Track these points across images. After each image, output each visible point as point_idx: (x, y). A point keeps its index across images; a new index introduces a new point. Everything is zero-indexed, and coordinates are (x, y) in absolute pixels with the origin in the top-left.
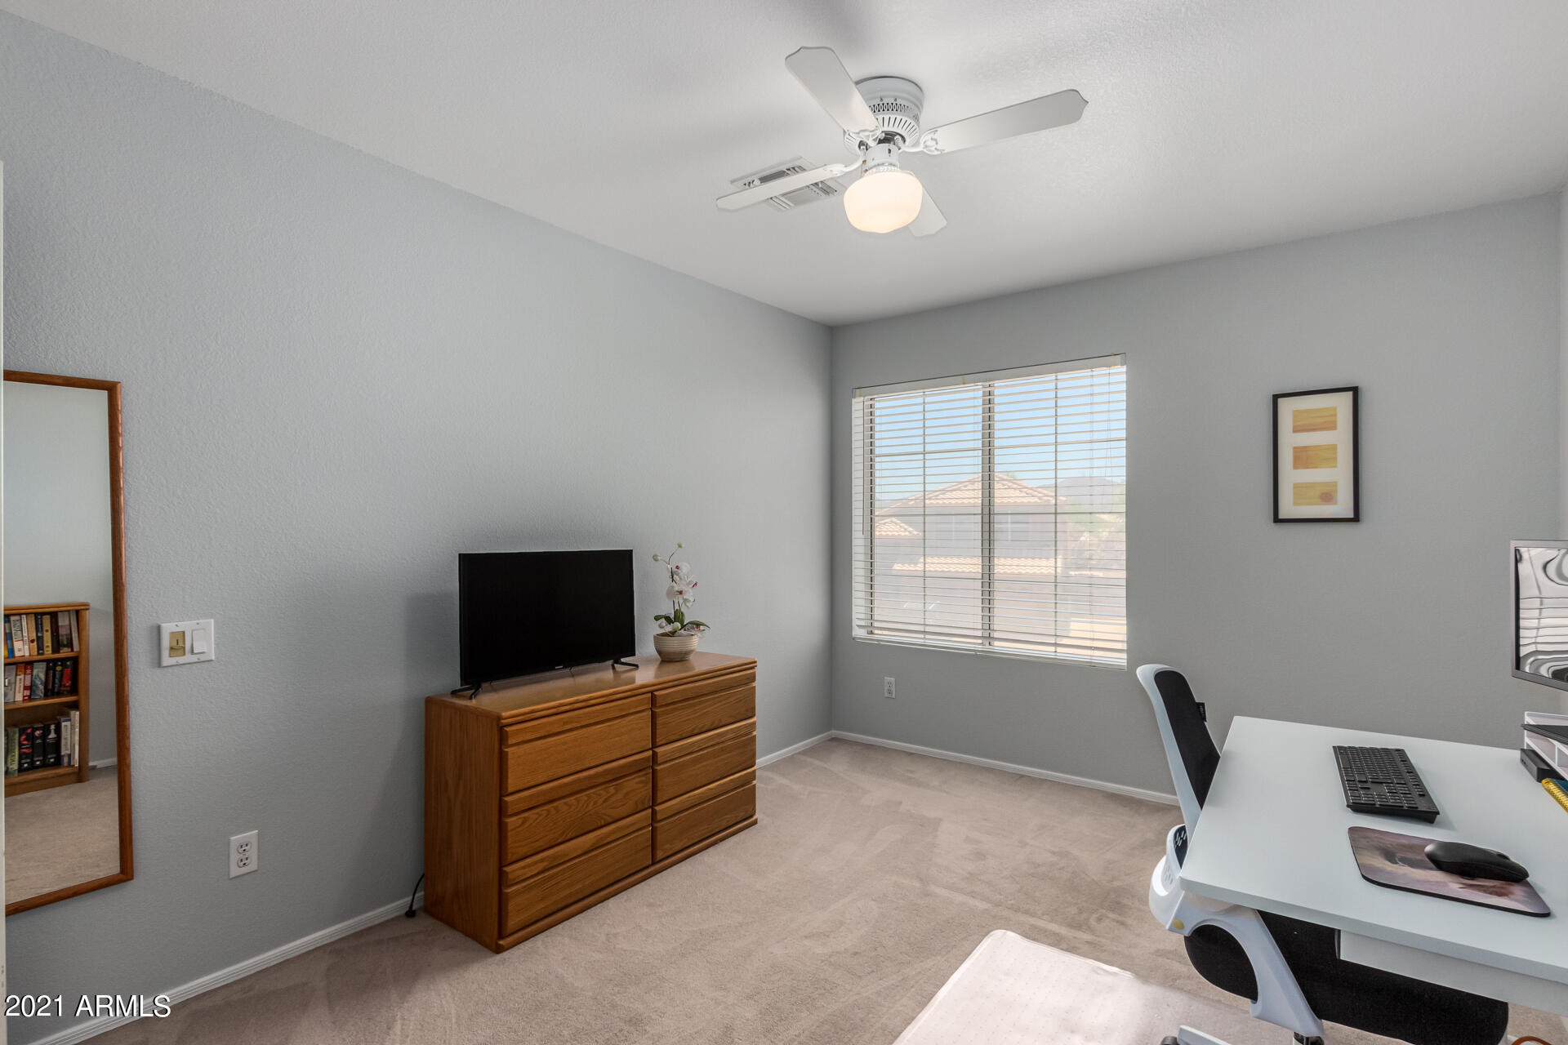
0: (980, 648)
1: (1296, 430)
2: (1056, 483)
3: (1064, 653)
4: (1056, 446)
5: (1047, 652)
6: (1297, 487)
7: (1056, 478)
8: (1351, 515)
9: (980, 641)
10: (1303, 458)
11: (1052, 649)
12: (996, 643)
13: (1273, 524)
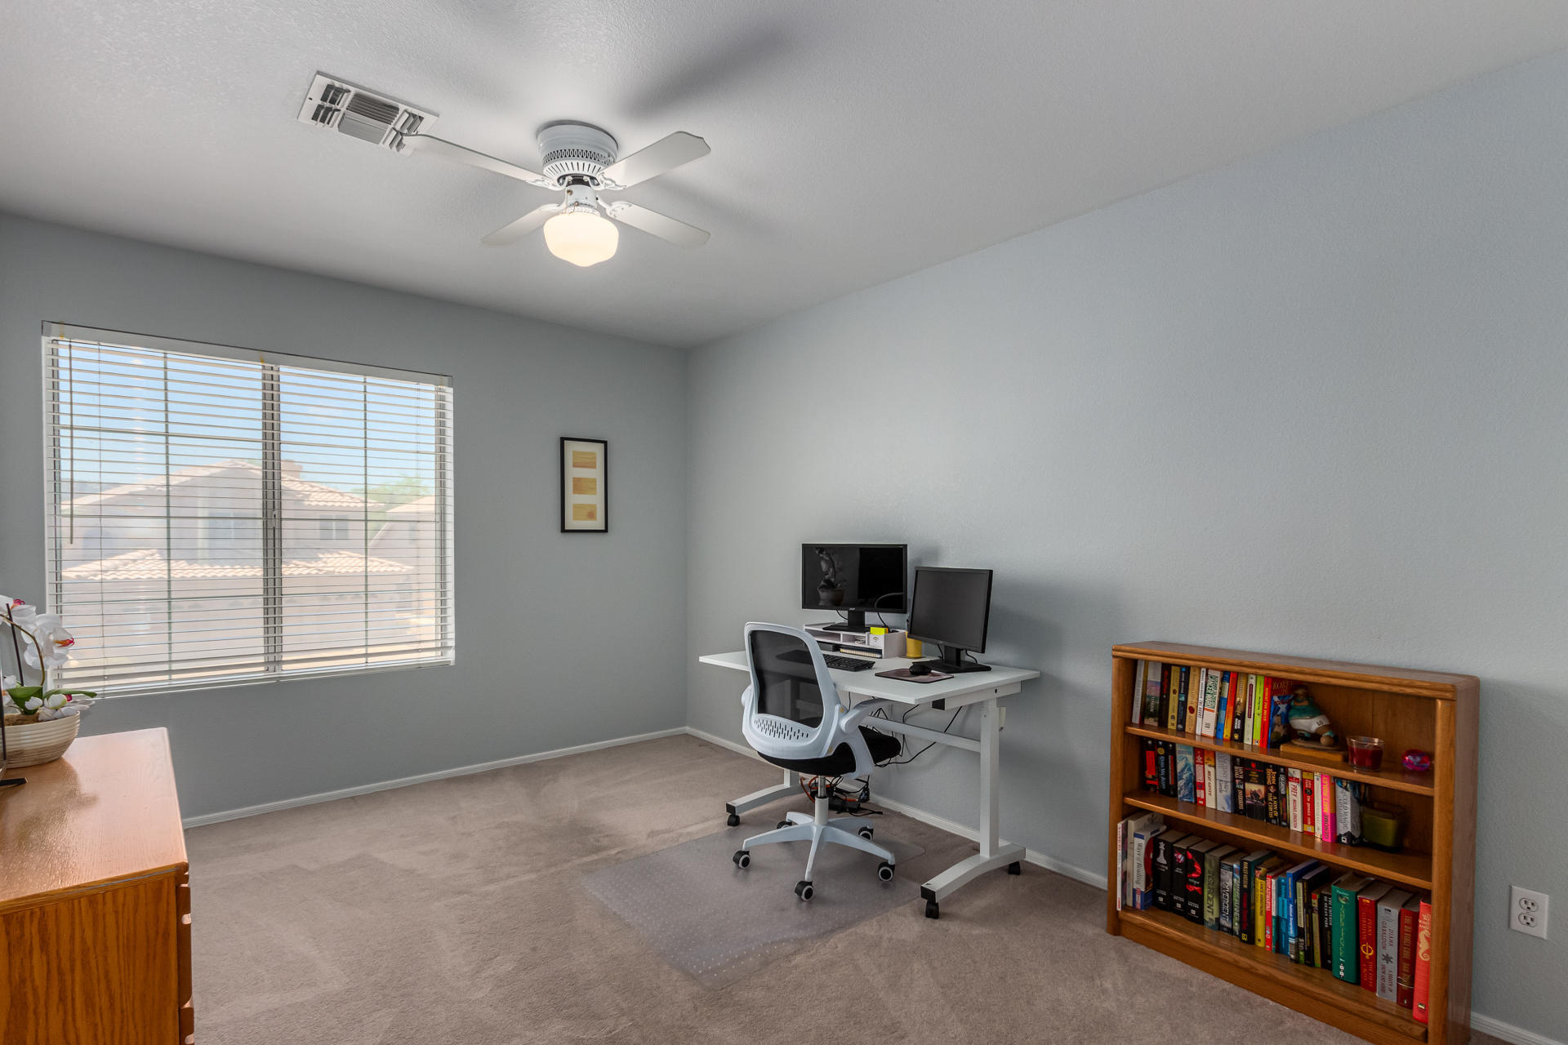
0: (261, 676)
1: (575, 466)
2: (366, 489)
3: (375, 662)
4: (366, 451)
5: (358, 664)
6: (576, 507)
7: (366, 484)
8: (603, 529)
9: (262, 669)
10: (581, 486)
11: (363, 660)
12: (285, 667)
13: (560, 533)
